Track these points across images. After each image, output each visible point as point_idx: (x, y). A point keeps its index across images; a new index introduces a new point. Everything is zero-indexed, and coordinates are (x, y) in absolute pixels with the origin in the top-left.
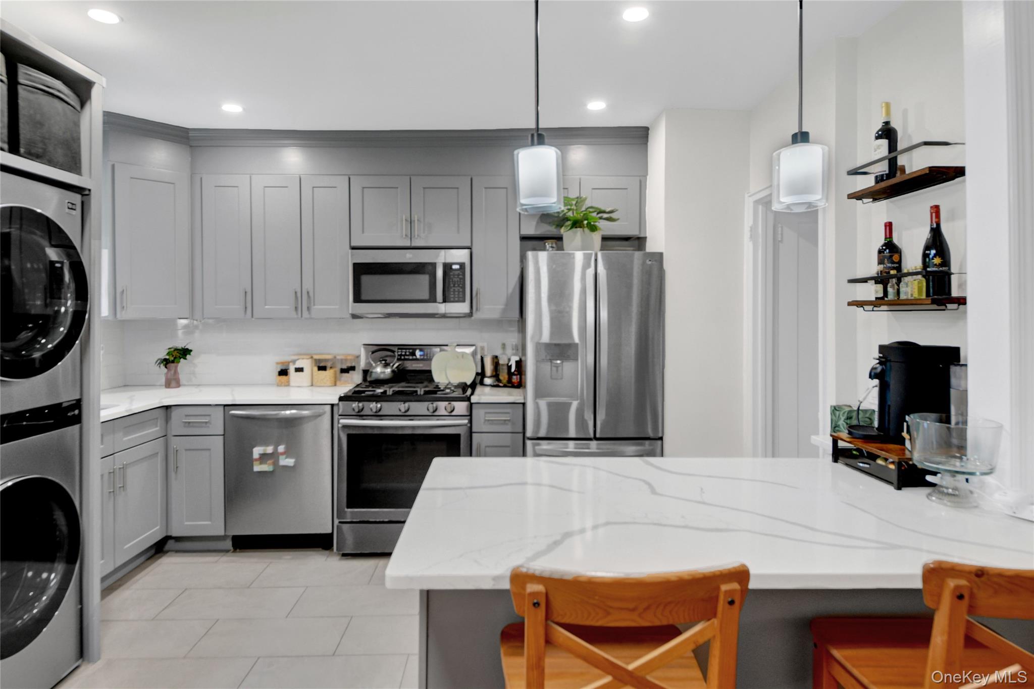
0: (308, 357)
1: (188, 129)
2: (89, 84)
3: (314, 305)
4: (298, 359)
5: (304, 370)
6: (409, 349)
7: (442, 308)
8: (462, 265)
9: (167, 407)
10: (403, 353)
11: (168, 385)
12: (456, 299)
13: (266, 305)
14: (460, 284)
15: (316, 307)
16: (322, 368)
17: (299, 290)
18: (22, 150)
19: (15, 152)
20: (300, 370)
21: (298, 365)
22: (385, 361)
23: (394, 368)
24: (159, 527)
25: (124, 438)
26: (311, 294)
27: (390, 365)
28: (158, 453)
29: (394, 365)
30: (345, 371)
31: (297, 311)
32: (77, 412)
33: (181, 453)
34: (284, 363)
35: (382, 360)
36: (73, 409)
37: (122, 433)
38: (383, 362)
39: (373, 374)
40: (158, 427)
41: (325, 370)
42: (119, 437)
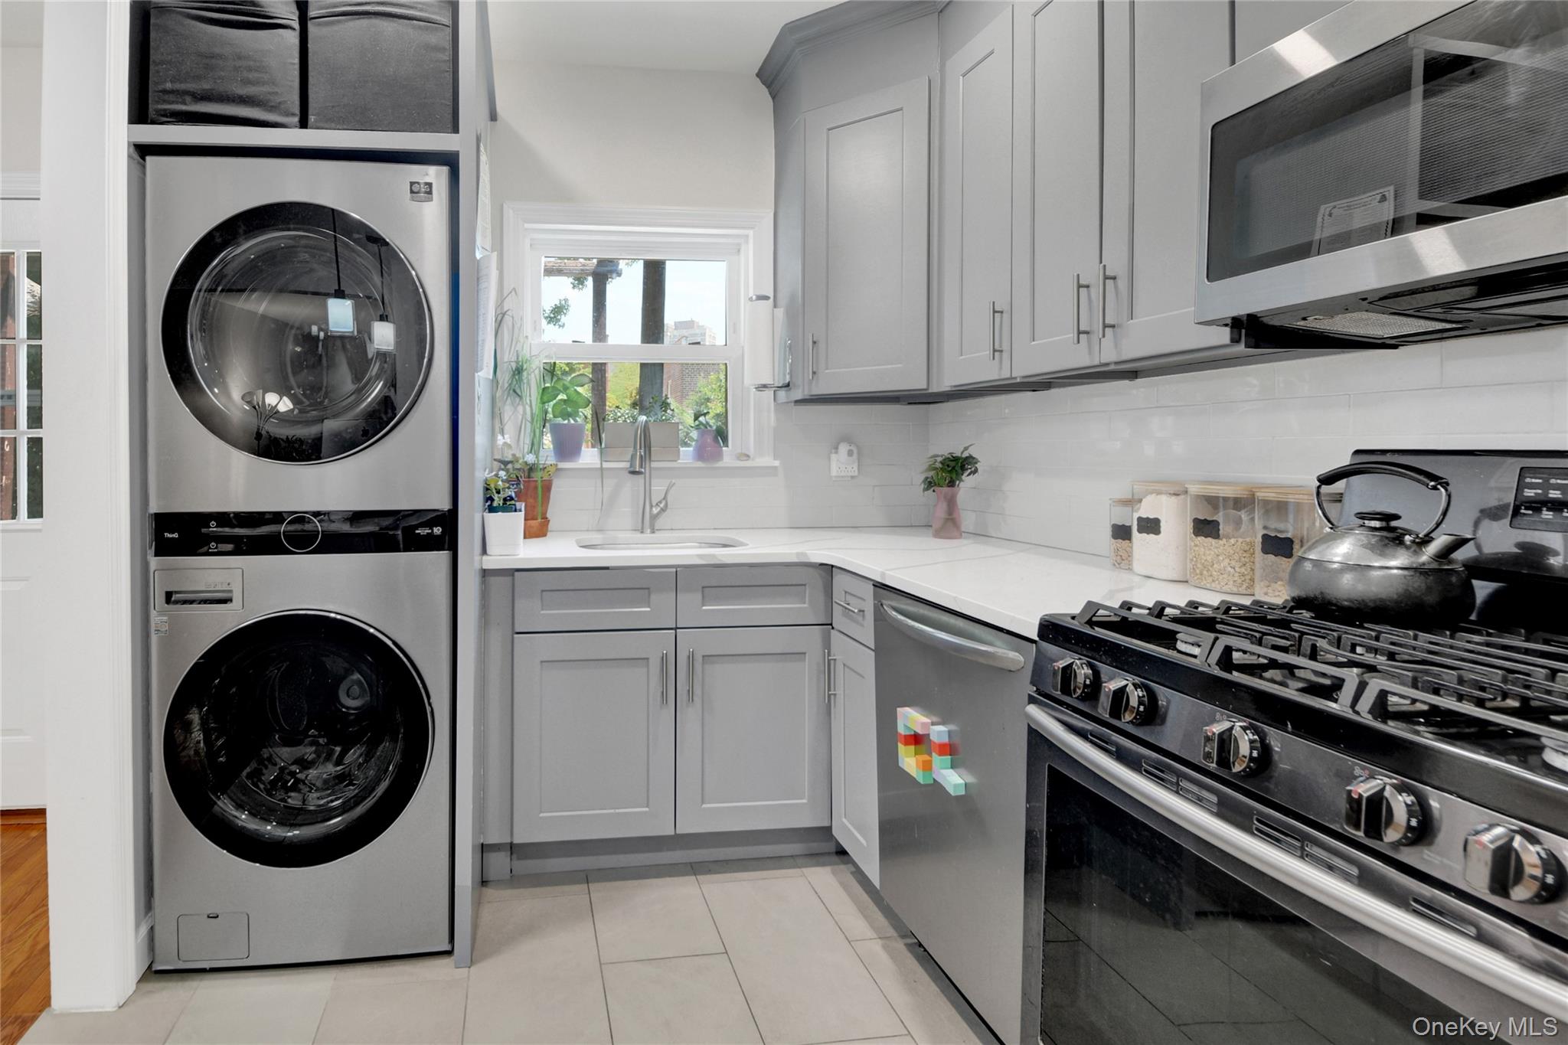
0: (1170, 488)
3: (1132, 317)
4: (1147, 493)
5: (1163, 526)
9: (830, 570)
10: (1553, 494)
11: (938, 530)
13: (1033, 339)
15: (1135, 321)
16: (1205, 528)
17: (1091, 274)
18: (312, 119)
19: (304, 124)
20: (1151, 526)
21: (1146, 511)
22: (1388, 517)
23: (1424, 558)
24: (805, 801)
25: (703, 605)
26: (1122, 283)
27: (1408, 538)
28: (805, 653)
29: (1427, 540)
30: (1279, 546)
31: (1089, 342)
32: (437, 531)
33: (840, 667)
34: (1132, 502)
35: (1373, 516)
36: (430, 524)
37: (699, 596)
38: (1376, 524)
39: (1308, 566)
40: (804, 603)
41: (1217, 536)
42: (689, 600)
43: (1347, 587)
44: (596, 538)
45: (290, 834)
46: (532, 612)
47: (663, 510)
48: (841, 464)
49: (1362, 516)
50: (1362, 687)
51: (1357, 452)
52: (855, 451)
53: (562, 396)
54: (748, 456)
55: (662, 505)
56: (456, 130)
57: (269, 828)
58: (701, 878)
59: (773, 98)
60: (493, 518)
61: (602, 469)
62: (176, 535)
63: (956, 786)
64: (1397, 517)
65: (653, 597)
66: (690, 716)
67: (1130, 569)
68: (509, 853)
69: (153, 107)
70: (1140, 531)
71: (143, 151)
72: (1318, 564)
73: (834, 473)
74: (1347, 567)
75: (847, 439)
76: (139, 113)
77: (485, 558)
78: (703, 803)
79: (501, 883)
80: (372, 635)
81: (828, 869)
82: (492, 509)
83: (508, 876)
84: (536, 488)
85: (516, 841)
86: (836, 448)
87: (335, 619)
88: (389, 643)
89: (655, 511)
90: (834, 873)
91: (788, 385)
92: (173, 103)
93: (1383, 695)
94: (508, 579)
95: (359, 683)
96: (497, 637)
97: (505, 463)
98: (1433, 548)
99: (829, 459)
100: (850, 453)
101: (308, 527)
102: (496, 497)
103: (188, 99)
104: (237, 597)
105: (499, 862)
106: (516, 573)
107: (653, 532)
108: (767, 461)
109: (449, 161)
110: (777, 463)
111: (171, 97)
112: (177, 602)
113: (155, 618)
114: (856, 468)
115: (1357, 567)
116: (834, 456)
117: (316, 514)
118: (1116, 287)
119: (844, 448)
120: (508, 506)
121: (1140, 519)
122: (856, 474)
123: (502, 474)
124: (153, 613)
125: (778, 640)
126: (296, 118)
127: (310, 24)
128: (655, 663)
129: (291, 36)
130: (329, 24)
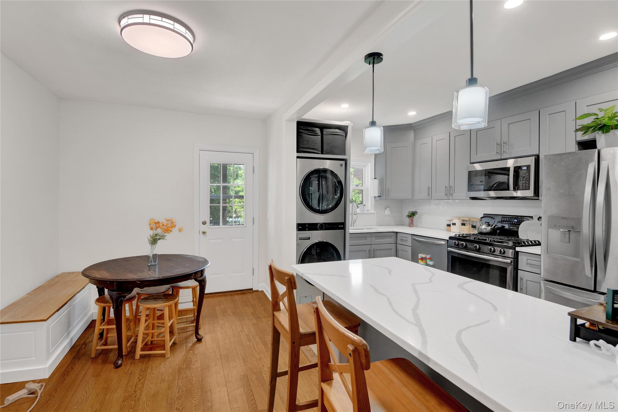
0: (458, 218)
1: (412, 123)
2: (347, 127)
3: (454, 193)
4: (454, 219)
5: (456, 224)
6: (508, 217)
7: (519, 194)
8: (528, 167)
9: (397, 233)
10: (505, 220)
11: (410, 226)
12: (524, 188)
13: (436, 193)
14: (527, 178)
15: (455, 194)
16: (463, 224)
17: (448, 186)
18: (324, 152)
19: (322, 153)
20: (454, 224)
21: (454, 222)
22: (488, 223)
23: (492, 227)
26: (453, 188)
27: (491, 225)
28: (392, 249)
29: (493, 225)
30: (474, 227)
31: (447, 196)
32: (342, 226)
33: (400, 251)
34: (450, 220)
35: (487, 222)
38: (487, 223)
39: (480, 229)
40: (392, 239)
41: (465, 225)
42: (373, 239)
43: (484, 231)
47: (355, 222)
48: (387, 212)
49: (486, 222)
50: (489, 239)
51: (484, 214)
54: (369, 210)
56: (346, 155)
62: (301, 227)
64: (489, 223)
65: (367, 238)
67: (450, 231)
70: (452, 225)
71: (298, 157)
72: (481, 228)
73: (386, 214)
74: (484, 229)
75: (389, 207)
76: (298, 151)
80: (333, 245)
86: (386, 209)
87: (327, 242)
91: (380, 196)
92: (302, 149)
93: (491, 240)
98: (493, 226)
99: (385, 211)
100: (389, 210)
101: (322, 225)
103: (305, 148)
104: (311, 238)
107: (353, 226)
108: (373, 211)
109: (345, 160)
110: (375, 212)
111: (302, 148)
112: (301, 239)
114: (390, 213)
115: (485, 229)
117: (324, 223)
118: (452, 188)
119: (388, 209)
121: (452, 223)
124: (298, 241)
125: (388, 246)
126: (320, 152)
127: (324, 135)
128: (367, 251)
129: (320, 137)
130: (327, 135)
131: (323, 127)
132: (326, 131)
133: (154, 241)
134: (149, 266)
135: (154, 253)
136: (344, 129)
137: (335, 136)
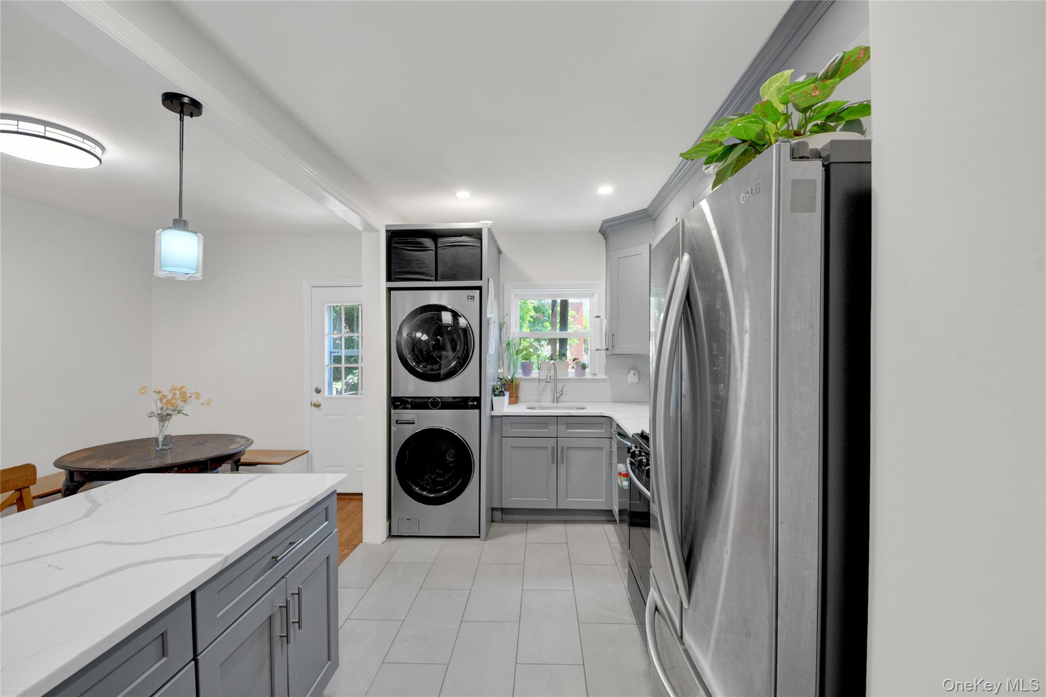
2: (478, 231)
9: (611, 419)
18: (439, 278)
19: (436, 280)
24: (604, 500)
25: (567, 429)
28: (603, 448)
32: (475, 403)
36: (473, 401)
37: (565, 426)
40: (603, 430)
42: (562, 428)
44: (535, 404)
45: (431, 496)
46: (508, 430)
47: (561, 395)
48: (631, 378)
52: (637, 373)
53: (525, 352)
54: (595, 374)
55: (561, 393)
56: (481, 279)
57: (425, 493)
58: (566, 525)
59: (605, 240)
60: (495, 399)
61: (539, 379)
62: (397, 403)
63: (625, 486)
65: (549, 426)
66: (562, 468)
68: (501, 512)
69: (393, 277)
71: (390, 290)
73: (629, 381)
75: (634, 369)
76: (389, 279)
77: (493, 412)
78: (567, 498)
79: (498, 522)
80: (456, 436)
81: (612, 525)
82: (495, 395)
83: (501, 520)
84: (513, 386)
85: (503, 507)
86: (630, 371)
87: (444, 430)
88: (461, 438)
89: (558, 395)
90: (614, 526)
91: (607, 349)
94: (500, 419)
95: (452, 453)
96: (496, 438)
97: (501, 379)
99: (627, 376)
101: (436, 400)
102: (496, 391)
103: (403, 274)
104: (416, 422)
105: (498, 514)
106: (503, 417)
107: (557, 402)
108: (602, 376)
109: (479, 288)
110: (606, 377)
111: (398, 274)
112: (399, 423)
113: (393, 428)
114: (637, 379)
116: (629, 375)
117: (440, 398)
119: (632, 372)
120: (501, 394)
122: (638, 381)
123: (499, 383)
124: (392, 426)
125: (594, 443)
126: (434, 278)
127: (438, 249)
128: (550, 449)
129: (433, 253)
130: (444, 249)
131: (434, 235)
132: (442, 241)
133: (164, 418)
134: (157, 450)
135: (167, 433)
136: (476, 234)
137: (457, 248)
